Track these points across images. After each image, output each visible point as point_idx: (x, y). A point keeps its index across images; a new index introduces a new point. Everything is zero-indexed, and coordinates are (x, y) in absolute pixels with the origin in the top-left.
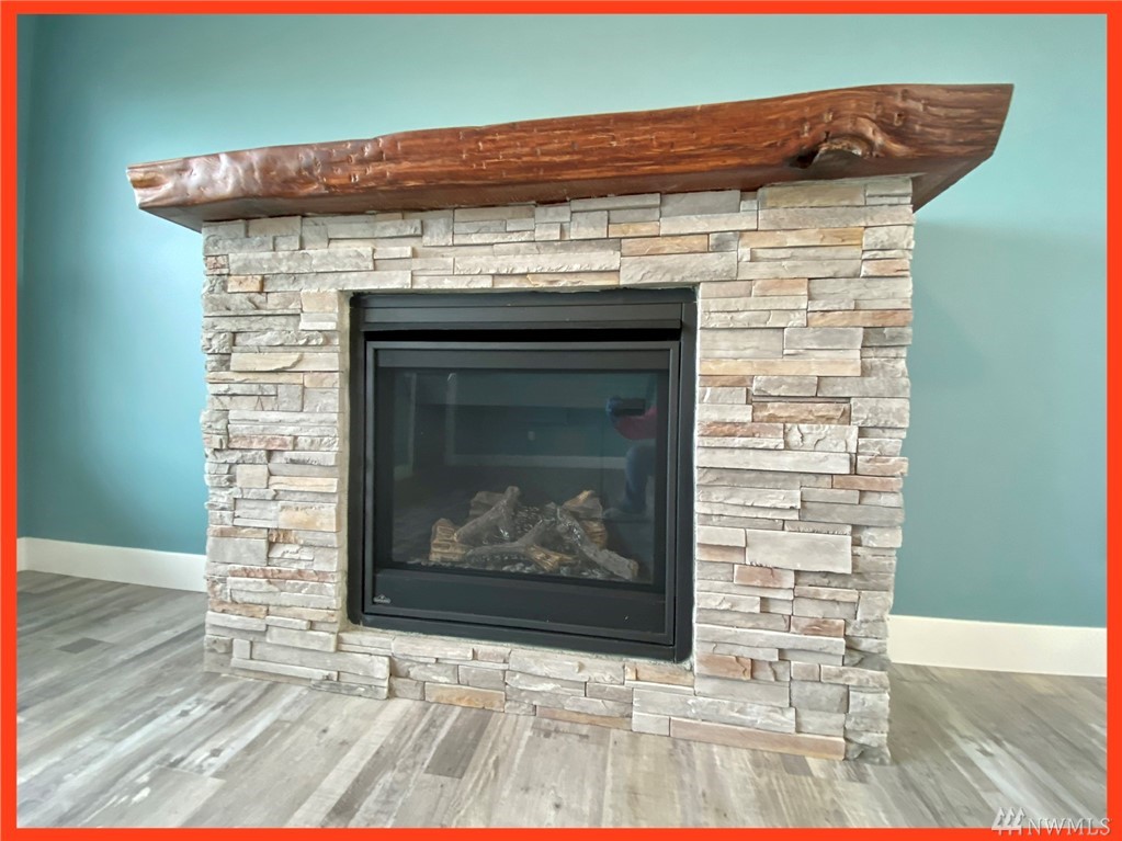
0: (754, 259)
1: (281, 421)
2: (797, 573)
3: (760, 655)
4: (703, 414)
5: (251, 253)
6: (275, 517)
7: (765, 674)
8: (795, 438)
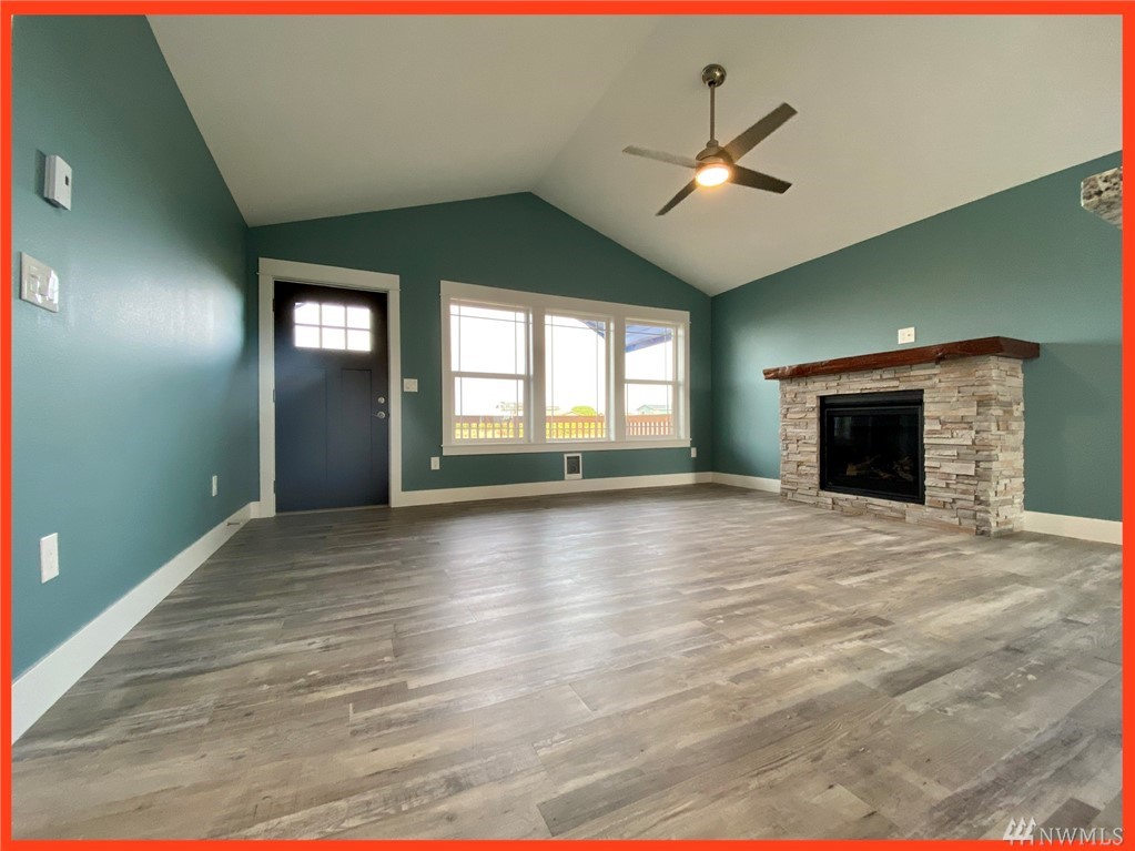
0: (940, 381)
1: (801, 432)
2: (957, 475)
3: (946, 500)
4: (926, 427)
5: (792, 387)
6: (799, 458)
7: (948, 506)
8: (955, 434)
